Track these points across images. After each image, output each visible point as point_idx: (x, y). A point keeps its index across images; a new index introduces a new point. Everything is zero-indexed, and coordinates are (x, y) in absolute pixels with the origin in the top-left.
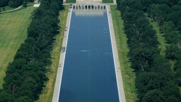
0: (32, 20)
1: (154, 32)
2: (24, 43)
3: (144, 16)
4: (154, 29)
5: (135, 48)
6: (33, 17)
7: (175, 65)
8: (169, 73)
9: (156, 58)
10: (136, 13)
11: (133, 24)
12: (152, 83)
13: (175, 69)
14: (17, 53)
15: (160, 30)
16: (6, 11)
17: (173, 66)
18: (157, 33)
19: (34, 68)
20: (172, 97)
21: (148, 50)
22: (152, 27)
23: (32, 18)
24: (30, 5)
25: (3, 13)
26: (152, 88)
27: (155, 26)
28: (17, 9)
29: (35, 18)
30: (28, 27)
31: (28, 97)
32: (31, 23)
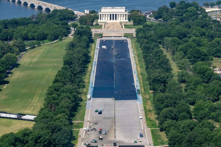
0: (67, 51)
1: (168, 60)
2: (60, 70)
3: (159, 47)
4: (167, 57)
5: (152, 73)
6: (68, 48)
7: (185, 87)
8: (181, 93)
9: (170, 81)
10: (153, 45)
11: (150, 53)
12: (167, 102)
13: (186, 90)
14: (55, 78)
15: (173, 58)
16: (45, 44)
17: (184, 88)
18: (169, 61)
19: (70, 90)
20: (184, 114)
21: (163, 75)
22: (166, 56)
23: (67, 50)
24: (65, 39)
25: (42, 45)
26: (167, 106)
27: (168, 56)
28: (54, 42)
29: (70, 49)
30: (64, 56)
31: (65, 115)
32: (66, 54)
